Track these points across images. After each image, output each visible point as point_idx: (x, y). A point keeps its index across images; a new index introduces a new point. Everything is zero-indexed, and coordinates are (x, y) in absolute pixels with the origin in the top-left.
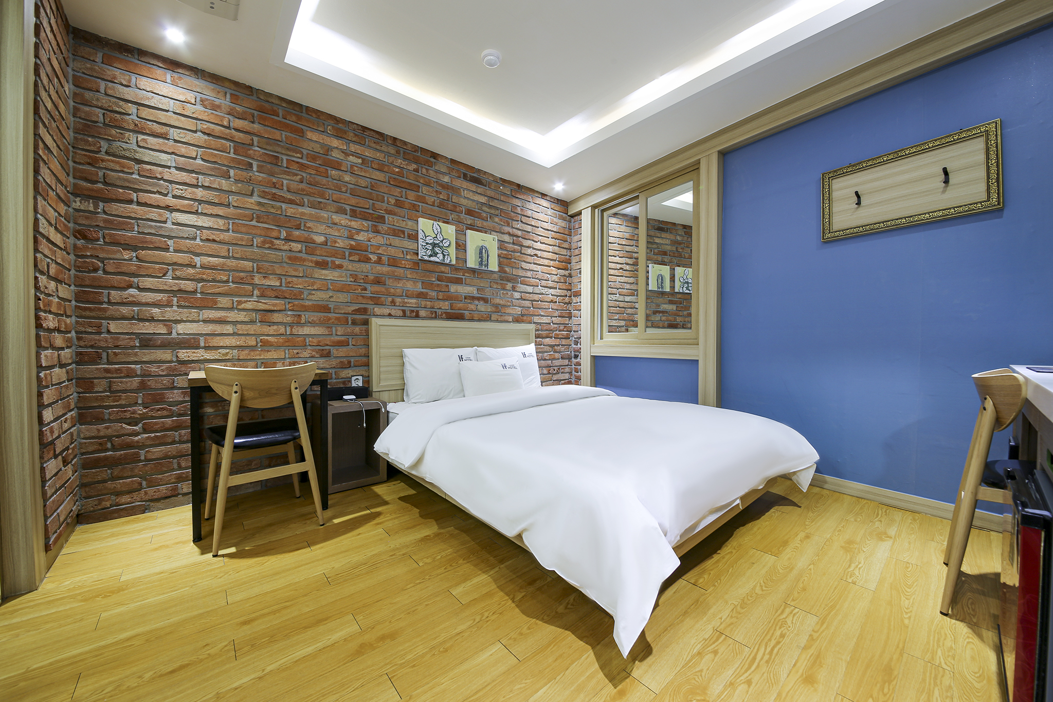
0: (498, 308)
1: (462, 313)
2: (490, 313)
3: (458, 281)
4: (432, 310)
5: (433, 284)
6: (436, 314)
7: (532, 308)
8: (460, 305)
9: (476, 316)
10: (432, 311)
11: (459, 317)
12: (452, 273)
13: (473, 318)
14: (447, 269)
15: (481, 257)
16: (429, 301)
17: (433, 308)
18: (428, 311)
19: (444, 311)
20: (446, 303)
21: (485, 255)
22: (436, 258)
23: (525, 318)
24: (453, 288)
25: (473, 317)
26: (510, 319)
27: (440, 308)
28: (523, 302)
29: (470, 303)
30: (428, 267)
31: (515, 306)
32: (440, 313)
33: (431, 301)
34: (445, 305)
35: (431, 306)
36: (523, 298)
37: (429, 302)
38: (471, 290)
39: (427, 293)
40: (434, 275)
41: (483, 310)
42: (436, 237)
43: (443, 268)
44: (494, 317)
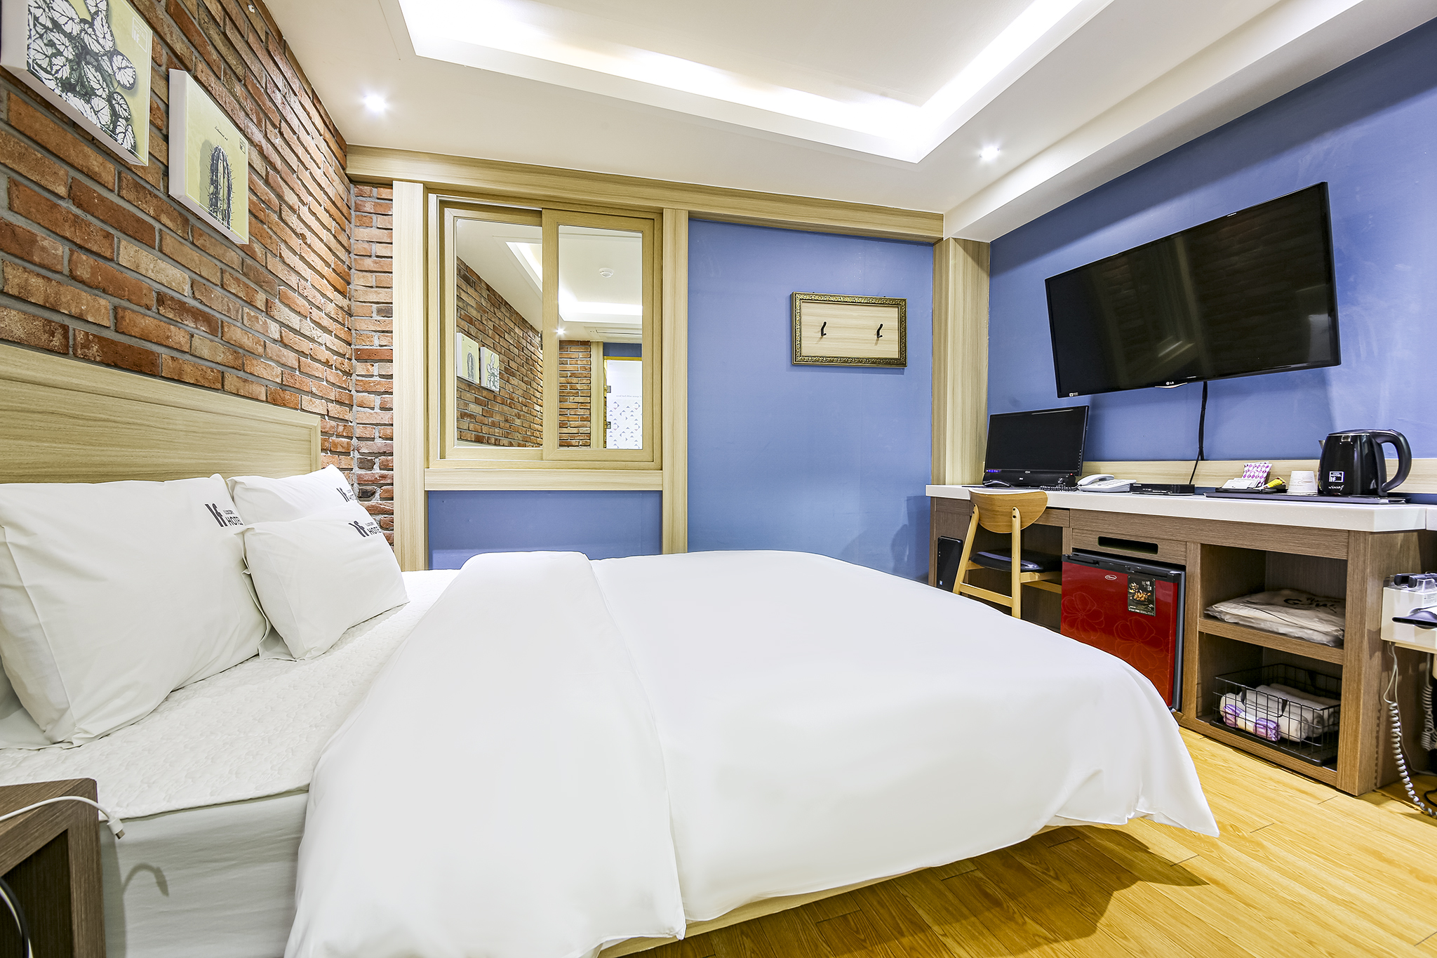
0: (240, 358)
1: (152, 353)
2: (221, 368)
3: (141, 234)
4: (47, 314)
5: (56, 205)
6: (66, 336)
7: (297, 373)
8: (147, 322)
9: (188, 368)
10: (50, 322)
11: (143, 365)
12: (124, 193)
13: (180, 374)
14: (108, 172)
15: (214, 182)
16: (38, 275)
17: (55, 310)
18: (35, 317)
19: (93, 330)
20: (103, 302)
21: (222, 182)
22: (87, 107)
23: (287, 395)
24: (128, 252)
25: (181, 371)
26: (261, 392)
27: (80, 318)
28: (285, 351)
29: (172, 321)
30: (37, 126)
31: (271, 359)
32: (80, 338)
33: (49, 280)
34: (99, 308)
35: (47, 298)
36: (286, 341)
37: (40, 281)
38: (173, 277)
39: (33, 240)
40: (62, 173)
41: (205, 353)
42: (92, 25)
43: (95, 162)
44: (231, 380)
